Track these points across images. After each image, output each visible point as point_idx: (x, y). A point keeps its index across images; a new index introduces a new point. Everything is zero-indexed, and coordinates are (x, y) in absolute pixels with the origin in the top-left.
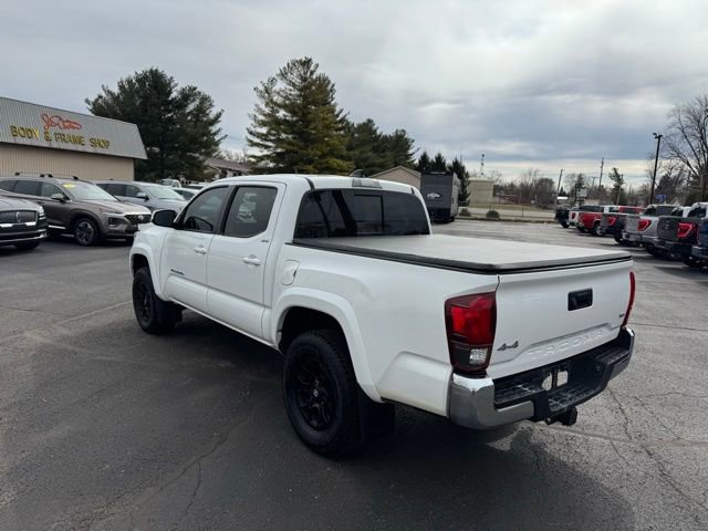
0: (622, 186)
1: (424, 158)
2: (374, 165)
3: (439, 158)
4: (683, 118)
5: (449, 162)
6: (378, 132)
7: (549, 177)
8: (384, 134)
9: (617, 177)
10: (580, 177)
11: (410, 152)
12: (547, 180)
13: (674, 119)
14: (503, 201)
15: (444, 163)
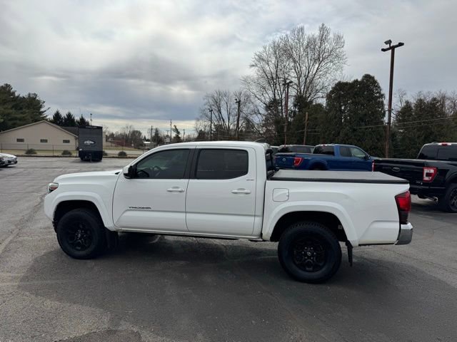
0: (180, 136)
1: (57, 116)
2: (16, 119)
3: (69, 115)
4: (211, 101)
5: (77, 118)
6: (16, 94)
7: (138, 130)
8: (21, 96)
9: (177, 130)
10: (157, 131)
11: (42, 110)
12: (137, 131)
13: (206, 101)
14: (113, 145)
15: (73, 120)
